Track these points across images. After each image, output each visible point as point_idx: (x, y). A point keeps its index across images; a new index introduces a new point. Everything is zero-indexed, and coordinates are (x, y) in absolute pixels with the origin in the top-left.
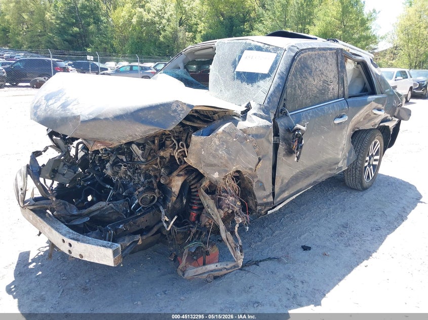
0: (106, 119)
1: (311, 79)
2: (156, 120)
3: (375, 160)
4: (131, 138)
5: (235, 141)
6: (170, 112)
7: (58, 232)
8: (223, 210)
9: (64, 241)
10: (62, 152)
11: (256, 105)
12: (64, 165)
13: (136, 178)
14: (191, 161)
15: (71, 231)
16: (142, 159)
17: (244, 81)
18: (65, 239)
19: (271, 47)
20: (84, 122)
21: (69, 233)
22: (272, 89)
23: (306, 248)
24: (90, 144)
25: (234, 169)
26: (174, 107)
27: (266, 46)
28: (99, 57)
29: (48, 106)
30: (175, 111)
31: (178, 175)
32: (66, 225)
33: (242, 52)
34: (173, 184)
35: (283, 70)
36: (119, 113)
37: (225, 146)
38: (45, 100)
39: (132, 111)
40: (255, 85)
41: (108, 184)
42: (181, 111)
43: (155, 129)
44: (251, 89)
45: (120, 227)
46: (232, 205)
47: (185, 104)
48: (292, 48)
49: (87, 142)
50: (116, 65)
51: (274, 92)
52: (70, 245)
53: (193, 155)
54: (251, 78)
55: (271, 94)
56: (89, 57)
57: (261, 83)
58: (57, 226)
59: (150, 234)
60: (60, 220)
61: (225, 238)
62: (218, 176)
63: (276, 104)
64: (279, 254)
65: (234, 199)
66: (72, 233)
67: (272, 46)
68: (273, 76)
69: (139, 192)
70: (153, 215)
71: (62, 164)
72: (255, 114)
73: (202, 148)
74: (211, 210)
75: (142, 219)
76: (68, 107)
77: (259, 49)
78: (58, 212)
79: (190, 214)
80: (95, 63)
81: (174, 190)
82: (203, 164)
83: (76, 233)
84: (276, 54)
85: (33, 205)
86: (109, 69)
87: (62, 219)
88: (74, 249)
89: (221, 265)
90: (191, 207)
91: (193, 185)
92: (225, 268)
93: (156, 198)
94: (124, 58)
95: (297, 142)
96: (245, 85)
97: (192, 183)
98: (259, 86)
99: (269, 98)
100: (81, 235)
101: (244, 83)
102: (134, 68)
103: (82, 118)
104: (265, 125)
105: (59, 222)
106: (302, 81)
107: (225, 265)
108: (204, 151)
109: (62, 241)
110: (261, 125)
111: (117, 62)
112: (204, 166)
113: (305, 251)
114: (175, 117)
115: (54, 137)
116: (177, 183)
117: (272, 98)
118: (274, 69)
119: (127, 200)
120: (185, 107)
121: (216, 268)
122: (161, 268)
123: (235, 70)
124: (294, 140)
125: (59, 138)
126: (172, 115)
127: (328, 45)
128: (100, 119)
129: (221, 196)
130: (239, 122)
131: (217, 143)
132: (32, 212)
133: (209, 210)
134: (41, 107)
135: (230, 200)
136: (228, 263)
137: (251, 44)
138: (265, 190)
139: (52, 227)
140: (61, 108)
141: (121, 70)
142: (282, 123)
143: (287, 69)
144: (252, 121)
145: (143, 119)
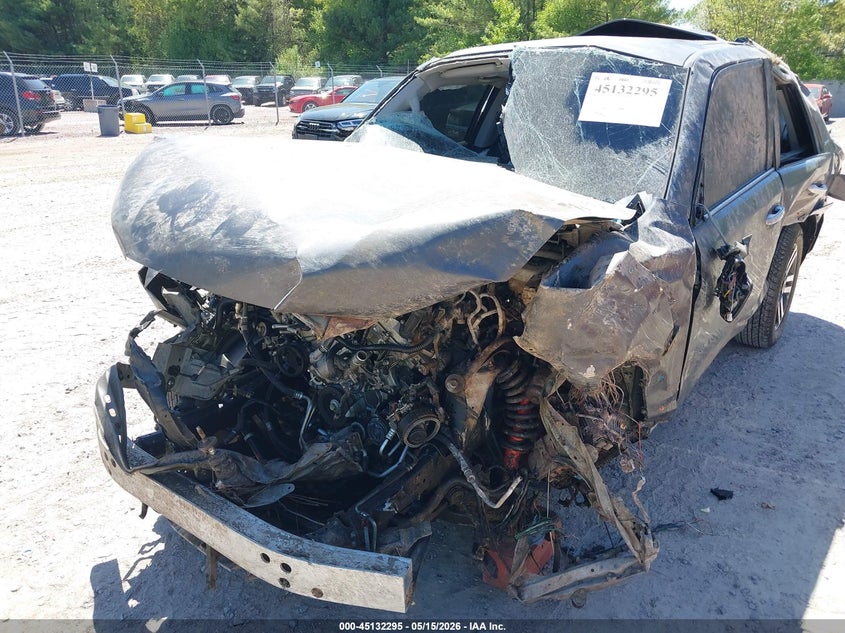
0: (364, 265)
1: (732, 134)
2: (474, 261)
3: (788, 284)
4: (415, 305)
5: (637, 293)
6: (505, 239)
7: (245, 534)
8: (595, 445)
9: (266, 558)
10: (185, 324)
11: (654, 203)
12: (193, 353)
13: (378, 378)
14: (536, 344)
15: (274, 529)
16: (400, 339)
17: (605, 145)
18: (270, 554)
19: (654, 64)
20: (308, 275)
21: (273, 535)
22: (678, 162)
23: (721, 495)
24: (318, 324)
25: (629, 355)
26: (513, 227)
27: (642, 62)
28: (117, 67)
29: (180, 229)
30: (516, 236)
31: (481, 371)
32: (246, 509)
33: (587, 77)
34: (470, 389)
35: (694, 118)
36: (390, 249)
37: (616, 308)
38: (161, 210)
39: (421, 242)
40: (637, 154)
41: (299, 391)
42: (529, 234)
43: (475, 282)
44: (628, 162)
45: (385, 509)
46: (615, 433)
47: (541, 217)
48: (700, 64)
49: (313, 321)
50: (145, 81)
51: (683, 168)
52: (286, 568)
53: (543, 331)
54: (622, 137)
55: (679, 175)
56: (88, 67)
57: (649, 149)
58: (233, 517)
59: (431, 510)
60: (232, 501)
61: (610, 509)
62: (593, 375)
63: (689, 196)
64: (676, 514)
65: (615, 418)
66: (281, 537)
67: (657, 62)
68: (674, 132)
69: (401, 415)
70: (436, 464)
71: (188, 352)
72: (656, 224)
73: (569, 315)
74: (571, 447)
75: (417, 479)
76: (245, 235)
77: (626, 69)
78: (224, 480)
79: (504, 451)
80: (101, 77)
81: (471, 402)
82: (565, 350)
83: (289, 535)
84: (670, 81)
85: (156, 466)
86: (134, 90)
87: (236, 497)
88: (297, 577)
89: (602, 567)
90: (507, 438)
91: (512, 389)
92: (613, 575)
93: (438, 424)
94: (163, 66)
95: (735, 279)
96: (610, 155)
97: (513, 384)
98: (644, 157)
99: (675, 184)
100: (306, 541)
101: (607, 149)
102: (195, 89)
103: (304, 266)
104: (683, 249)
105: (233, 506)
106: (722, 140)
107: (612, 566)
108: (572, 322)
109: (260, 560)
110: (677, 249)
111: (147, 74)
112: (566, 354)
113: (721, 502)
114: (516, 251)
115: (165, 291)
116: (477, 388)
117: (682, 184)
118: (675, 118)
119: (355, 428)
120: (540, 226)
121: (593, 575)
122: (441, 573)
123: (577, 117)
124: (730, 277)
125: (177, 293)
126: (510, 245)
127: (750, 54)
128: (349, 267)
129: (588, 414)
130: (631, 245)
131: (600, 300)
132: (152, 482)
133: (566, 448)
134: (157, 229)
135: (608, 421)
136: (617, 561)
137: (605, 57)
138: (665, 389)
139: (225, 521)
140: (225, 236)
141: (167, 92)
142: (703, 240)
143: (701, 115)
144: (654, 241)
145: (448, 260)
